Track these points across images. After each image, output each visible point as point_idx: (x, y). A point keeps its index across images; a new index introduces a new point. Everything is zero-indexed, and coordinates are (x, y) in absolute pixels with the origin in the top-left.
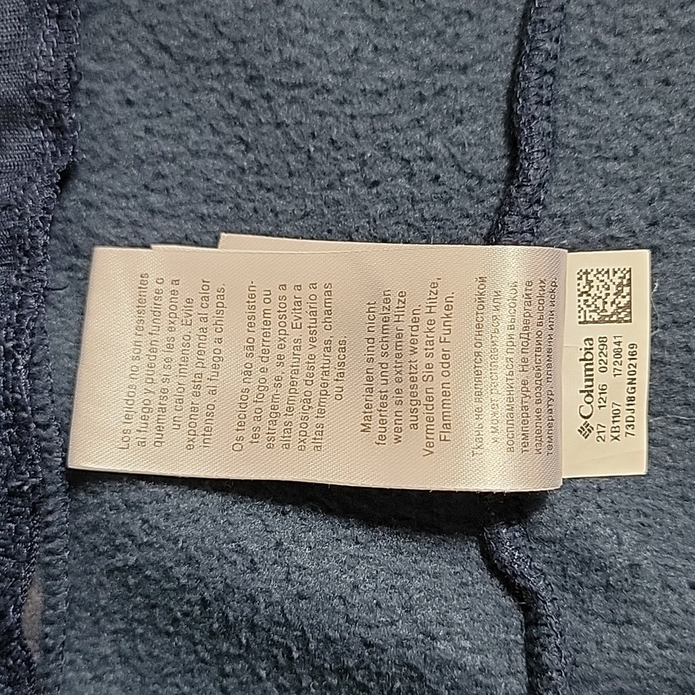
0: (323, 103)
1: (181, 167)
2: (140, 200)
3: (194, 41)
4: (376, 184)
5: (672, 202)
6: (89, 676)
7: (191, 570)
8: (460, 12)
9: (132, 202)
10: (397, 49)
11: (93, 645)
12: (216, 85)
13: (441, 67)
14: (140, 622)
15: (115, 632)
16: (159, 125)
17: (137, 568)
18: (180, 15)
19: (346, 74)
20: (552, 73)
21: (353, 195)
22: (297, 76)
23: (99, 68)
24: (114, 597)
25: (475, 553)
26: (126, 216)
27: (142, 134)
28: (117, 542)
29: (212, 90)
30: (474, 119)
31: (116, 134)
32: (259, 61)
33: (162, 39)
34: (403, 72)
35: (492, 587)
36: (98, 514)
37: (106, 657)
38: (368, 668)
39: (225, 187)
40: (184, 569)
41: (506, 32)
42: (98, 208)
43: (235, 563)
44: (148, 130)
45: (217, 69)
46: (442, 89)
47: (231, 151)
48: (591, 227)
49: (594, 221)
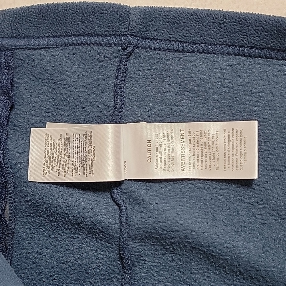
0: (71, 88)
1: (39, 104)
2: (29, 112)
3: (41, 74)
4: (84, 108)
5: (153, 111)
6: (21, 227)
7: (42, 201)
8: (103, 66)
9: (28, 113)
10: (88, 75)
11: (22, 219)
12: (46, 84)
13: (98, 79)
14: (32, 213)
15: (27, 216)
16: (34, 94)
17: (30, 200)
18: (37, 68)
19: (76, 81)
20: (124, 81)
21: (79, 110)
22: (65, 82)
23: (19, 81)
24: (26, 208)
25: (109, 196)
26: (26, 116)
27: (29, 97)
28: (25, 194)
29: (46, 86)
30: (107, 92)
31: (23, 97)
32: (56, 79)
33: (33, 74)
34: (89, 81)
35: (113, 204)
36: (21, 188)
37: (25, 222)
38: (83, 223)
39: (49, 109)
40: (41, 200)
41: (114, 71)
42: (19, 115)
43: (52, 199)
44: (31, 96)
45: (47, 81)
46: (99, 85)
47: (50, 100)
48: (134, 118)
49: (135, 116)
